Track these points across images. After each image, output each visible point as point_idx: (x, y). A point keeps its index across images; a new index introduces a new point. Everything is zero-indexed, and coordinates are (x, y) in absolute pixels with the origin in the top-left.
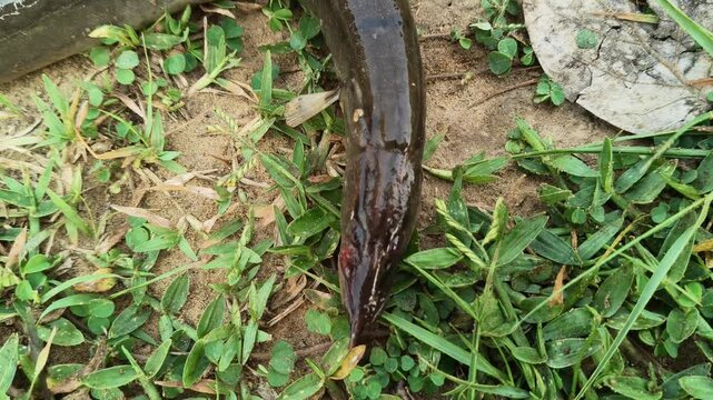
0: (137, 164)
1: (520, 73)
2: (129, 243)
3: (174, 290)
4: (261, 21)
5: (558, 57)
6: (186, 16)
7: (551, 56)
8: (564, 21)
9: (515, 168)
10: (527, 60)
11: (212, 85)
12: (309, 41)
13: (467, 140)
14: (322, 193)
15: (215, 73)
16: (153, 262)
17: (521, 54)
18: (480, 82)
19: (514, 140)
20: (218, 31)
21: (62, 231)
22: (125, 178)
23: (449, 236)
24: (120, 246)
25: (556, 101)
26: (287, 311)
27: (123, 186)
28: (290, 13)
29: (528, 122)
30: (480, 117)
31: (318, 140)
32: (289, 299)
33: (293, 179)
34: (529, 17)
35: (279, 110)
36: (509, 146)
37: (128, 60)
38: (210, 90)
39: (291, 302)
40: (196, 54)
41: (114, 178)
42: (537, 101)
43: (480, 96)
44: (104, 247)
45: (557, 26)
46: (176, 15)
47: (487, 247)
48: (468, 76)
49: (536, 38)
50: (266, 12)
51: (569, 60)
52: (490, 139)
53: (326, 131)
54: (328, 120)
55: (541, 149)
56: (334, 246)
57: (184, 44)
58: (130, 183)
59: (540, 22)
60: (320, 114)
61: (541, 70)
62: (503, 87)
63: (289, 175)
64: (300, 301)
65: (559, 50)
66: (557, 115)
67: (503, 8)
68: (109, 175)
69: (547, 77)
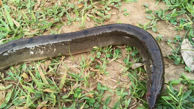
0: (99, 74)
1: (181, 65)
2: (97, 89)
3: (107, 100)
4: (124, 50)
5: (189, 62)
6: (111, 47)
7: (187, 62)
8: (190, 56)
9: (182, 83)
10: (183, 62)
11: (114, 61)
12: (136, 54)
13: (170, 76)
14: (141, 82)
15: (116, 58)
16: (102, 94)
17: (181, 61)
18: (172, 66)
19: (181, 77)
20: (117, 50)
21: (83, 85)
22: (97, 76)
23: (170, 94)
24: (95, 89)
25: (190, 71)
26: (133, 107)
27: (96, 78)
28: (131, 49)
29: (184, 74)
30: (173, 73)
31: (138, 73)
32: (132, 105)
33: (135, 78)
34: (182, 54)
35: (130, 66)
36: (180, 79)
37: (99, 53)
38: (114, 62)
39: (133, 105)
40: (112, 54)
41: (94, 76)
42: (185, 70)
43: (172, 69)
44: (91, 89)
45: (188, 57)
46: (109, 47)
47: (178, 97)
48: (170, 64)
49: (184, 58)
50: (126, 49)
51: (192, 63)
52: (175, 77)
53: (140, 71)
54: (141, 69)
55: (187, 79)
56: (143, 94)
57: (110, 52)
58: (97, 77)
59: (185, 56)
60: (139, 68)
61: (185, 65)
62: (177, 67)
63: (134, 78)
64: (136, 105)
65: (189, 61)
66: (189, 74)
67: (177, 52)
68: (94, 75)
69: (187, 66)
